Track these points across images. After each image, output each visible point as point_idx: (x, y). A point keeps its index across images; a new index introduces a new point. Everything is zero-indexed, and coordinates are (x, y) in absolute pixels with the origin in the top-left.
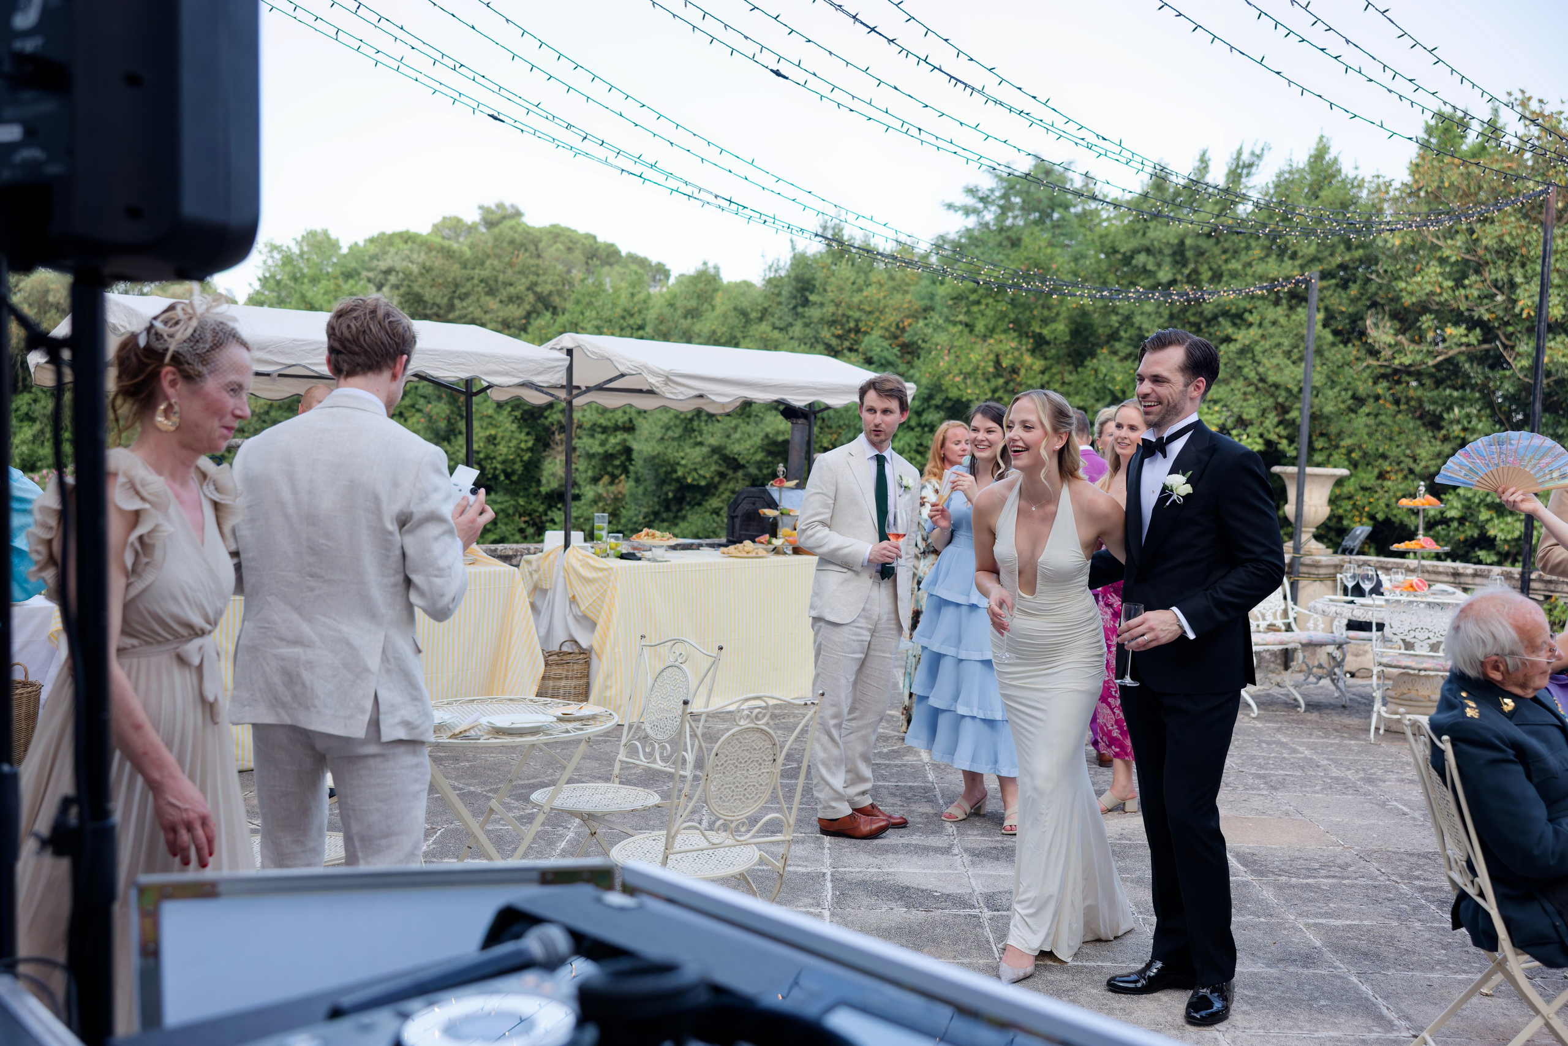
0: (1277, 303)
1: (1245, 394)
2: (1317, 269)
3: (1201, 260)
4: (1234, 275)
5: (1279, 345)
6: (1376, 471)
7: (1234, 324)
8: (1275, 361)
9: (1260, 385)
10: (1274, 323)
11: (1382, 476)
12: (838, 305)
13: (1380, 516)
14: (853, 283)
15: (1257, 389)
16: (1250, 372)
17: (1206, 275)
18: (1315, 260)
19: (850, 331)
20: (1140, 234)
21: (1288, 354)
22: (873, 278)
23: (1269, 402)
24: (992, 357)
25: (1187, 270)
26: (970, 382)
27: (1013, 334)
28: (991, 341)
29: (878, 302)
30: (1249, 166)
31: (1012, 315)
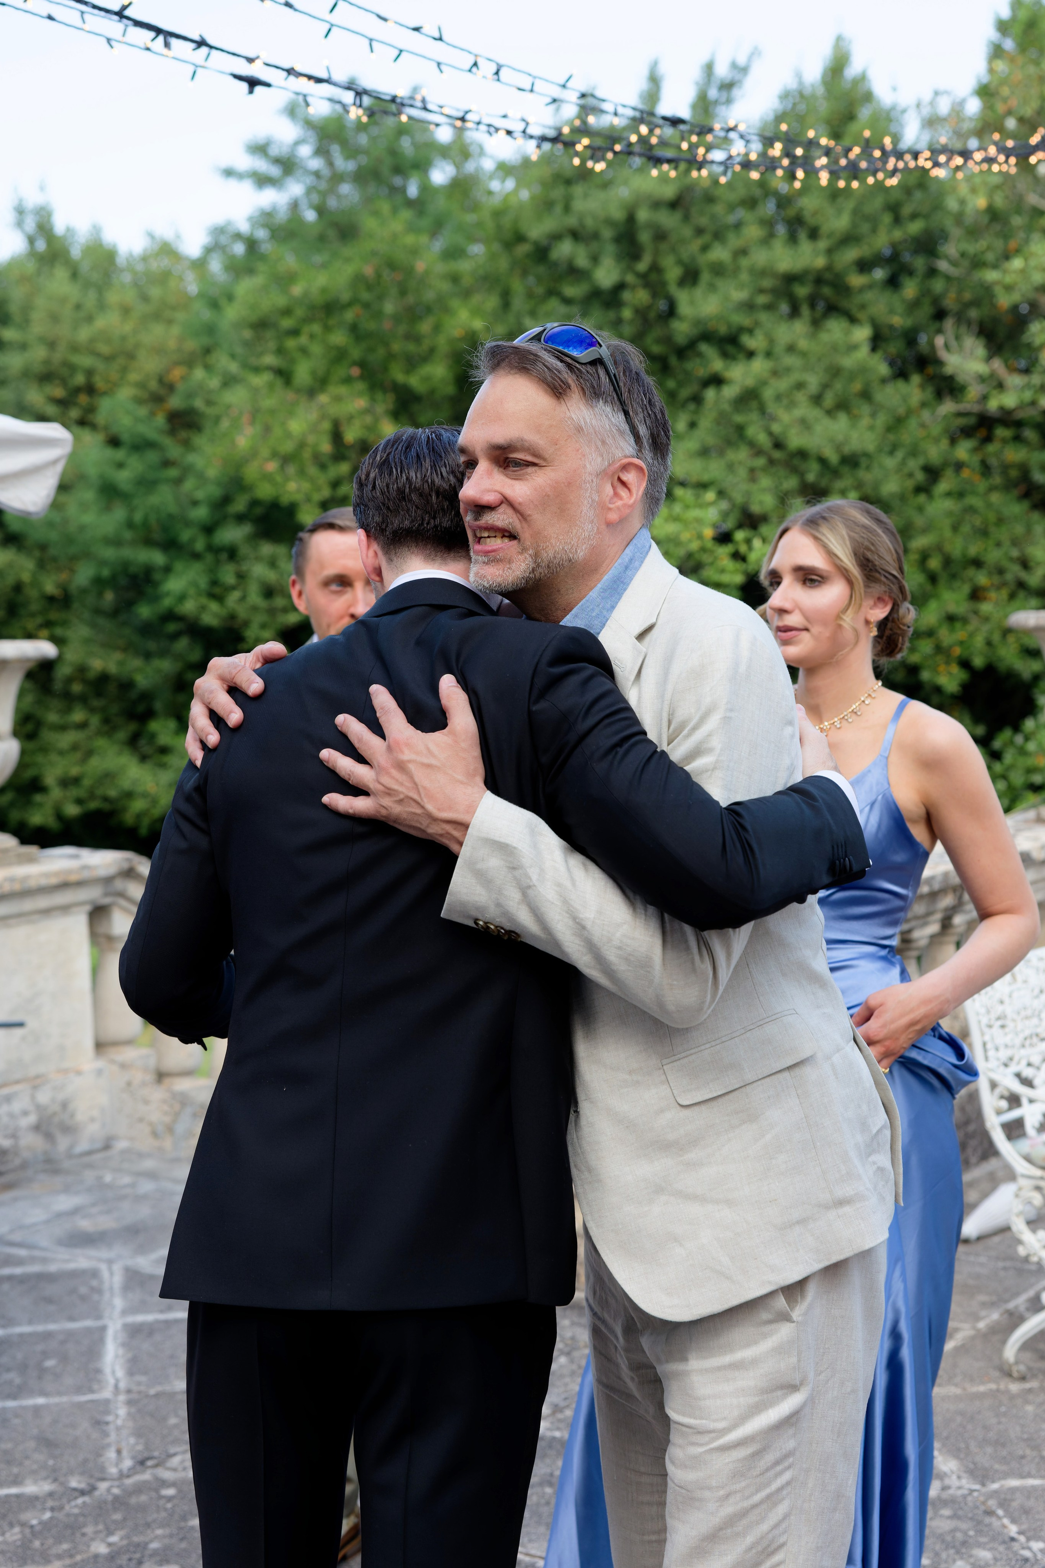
0: (795, 312)
1: (752, 470)
3: (663, 246)
4: (718, 270)
5: (800, 386)
6: (966, 589)
7: (725, 355)
8: (798, 413)
9: (777, 455)
10: (791, 349)
11: (976, 595)
12: (52, 345)
13: (978, 662)
14: (78, 307)
15: (772, 462)
16: (757, 433)
17: (673, 273)
18: (848, 239)
19: (77, 390)
20: (558, 209)
21: (817, 399)
22: (113, 297)
23: (791, 483)
24: (326, 426)
25: (642, 266)
26: (291, 470)
27: (360, 386)
28: (323, 398)
29: (123, 338)
30: (728, 86)
31: (356, 353)
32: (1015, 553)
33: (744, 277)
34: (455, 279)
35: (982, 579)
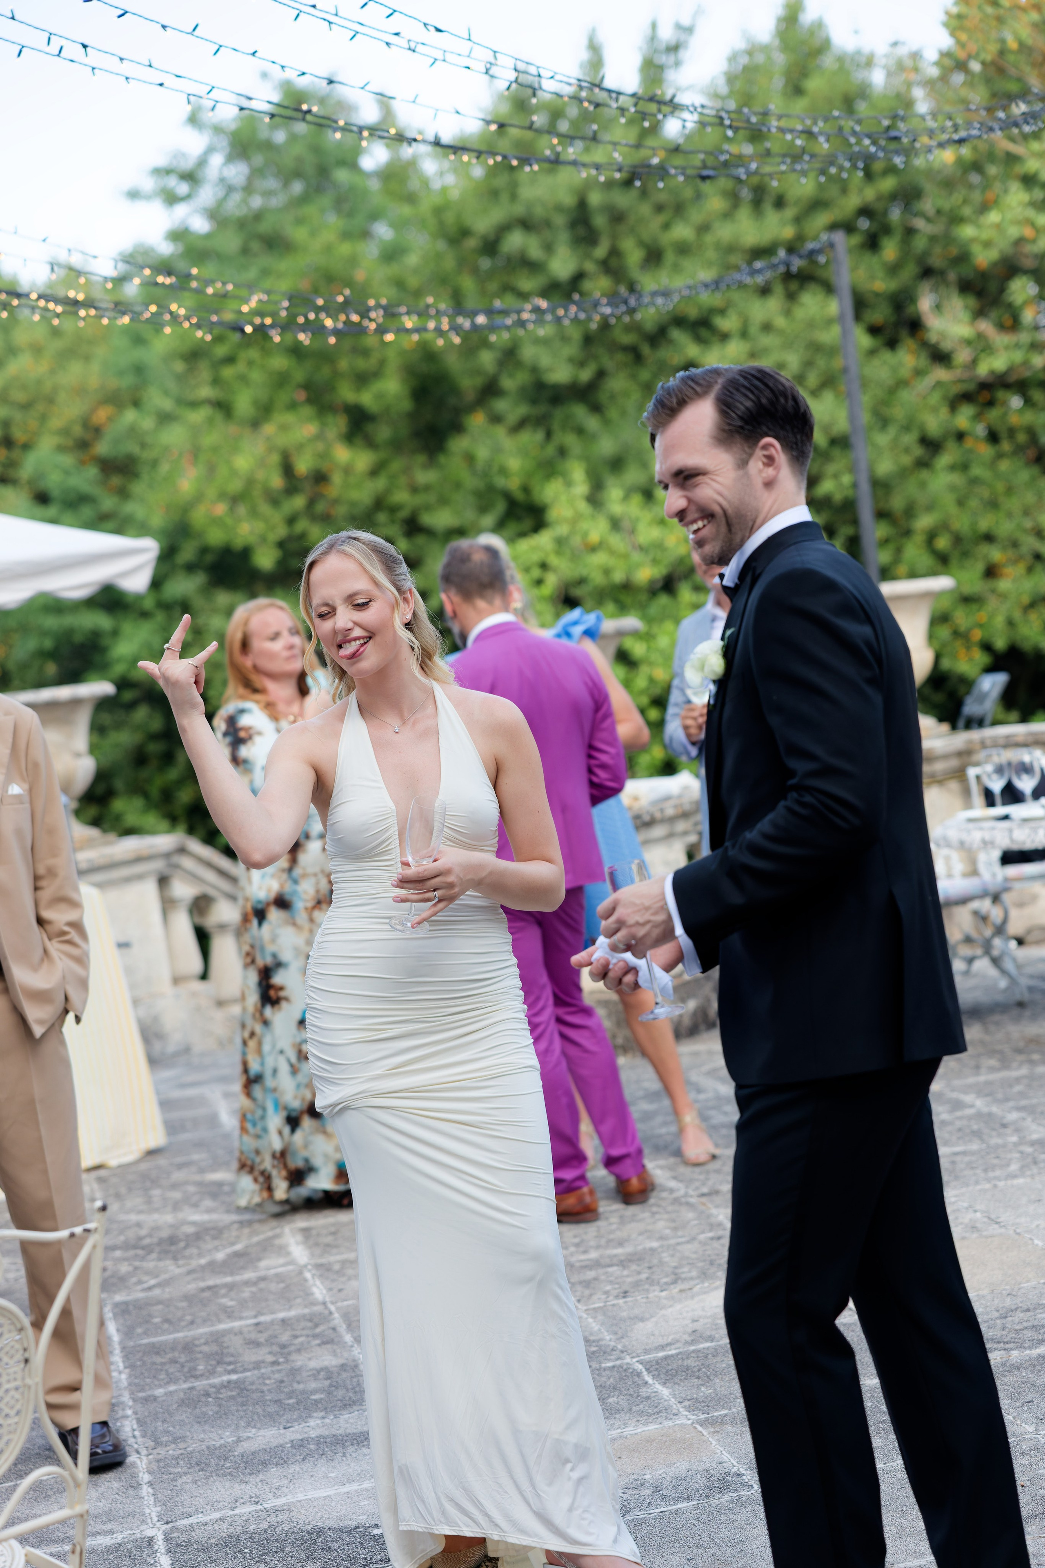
2: (822, 219)
3: (622, 228)
4: (683, 249)
6: (980, 567)
7: (700, 340)
10: (767, 327)
17: (634, 256)
18: (817, 204)
20: (504, 197)
24: (275, 459)
25: (601, 251)
26: (242, 510)
27: (307, 411)
28: (269, 429)
29: (39, 382)
30: (674, 48)
31: (299, 375)
32: (1028, 524)
33: (711, 254)
34: (400, 284)
35: (996, 554)
